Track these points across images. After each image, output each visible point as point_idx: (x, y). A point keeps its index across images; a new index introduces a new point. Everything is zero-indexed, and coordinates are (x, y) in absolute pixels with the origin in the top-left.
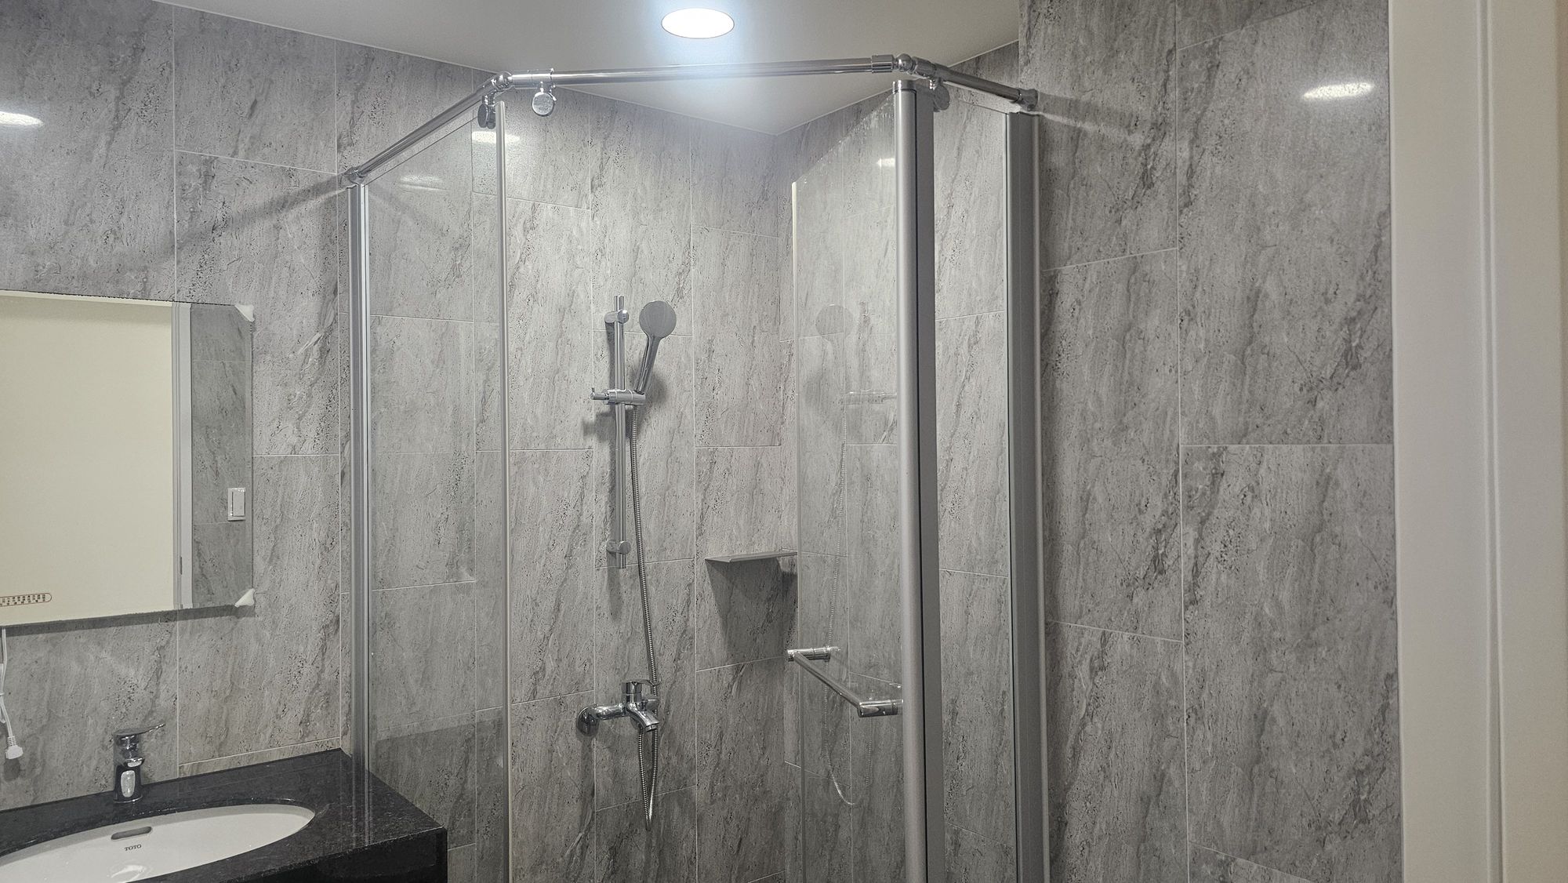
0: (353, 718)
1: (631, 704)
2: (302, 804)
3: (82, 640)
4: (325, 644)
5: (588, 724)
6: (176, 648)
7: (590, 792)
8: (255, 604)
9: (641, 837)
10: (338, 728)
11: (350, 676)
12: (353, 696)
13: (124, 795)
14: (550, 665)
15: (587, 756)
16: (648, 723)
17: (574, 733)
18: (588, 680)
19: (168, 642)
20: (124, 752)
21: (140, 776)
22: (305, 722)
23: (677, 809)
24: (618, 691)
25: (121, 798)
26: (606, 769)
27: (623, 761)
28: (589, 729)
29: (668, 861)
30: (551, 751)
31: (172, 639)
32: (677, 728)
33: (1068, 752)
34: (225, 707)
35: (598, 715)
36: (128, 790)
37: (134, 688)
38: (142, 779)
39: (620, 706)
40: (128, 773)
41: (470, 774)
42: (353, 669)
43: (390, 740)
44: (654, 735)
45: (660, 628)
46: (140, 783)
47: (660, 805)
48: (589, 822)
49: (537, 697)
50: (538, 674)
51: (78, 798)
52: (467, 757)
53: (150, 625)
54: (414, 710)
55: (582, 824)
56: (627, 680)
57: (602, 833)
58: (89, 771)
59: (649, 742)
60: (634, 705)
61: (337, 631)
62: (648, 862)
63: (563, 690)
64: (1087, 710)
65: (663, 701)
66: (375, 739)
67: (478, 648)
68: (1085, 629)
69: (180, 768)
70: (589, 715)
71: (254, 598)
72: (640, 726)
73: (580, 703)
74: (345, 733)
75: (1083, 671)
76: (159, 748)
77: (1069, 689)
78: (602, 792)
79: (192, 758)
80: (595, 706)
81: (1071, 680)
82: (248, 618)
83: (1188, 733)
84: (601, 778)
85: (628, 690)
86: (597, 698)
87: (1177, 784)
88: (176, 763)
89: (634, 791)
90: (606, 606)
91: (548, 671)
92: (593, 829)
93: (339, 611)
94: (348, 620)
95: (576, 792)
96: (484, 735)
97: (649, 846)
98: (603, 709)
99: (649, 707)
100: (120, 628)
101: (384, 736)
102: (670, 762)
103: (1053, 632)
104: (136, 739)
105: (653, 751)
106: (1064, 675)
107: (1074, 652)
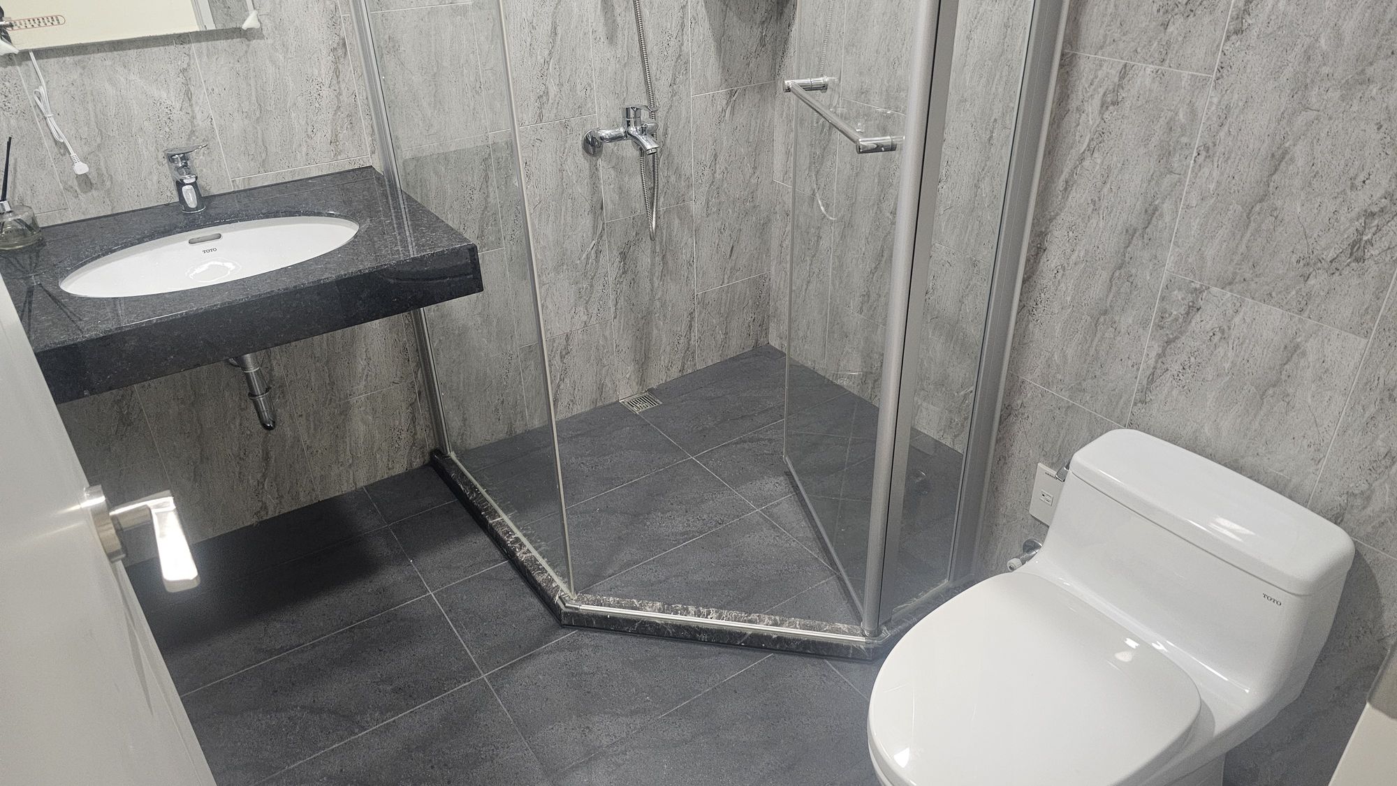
0: (378, 139)
1: (632, 129)
2: (346, 217)
3: (108, 63)
4: (337, 66)
5: (592, 145)
6: (198, 71)
7: (599, 206)
8: (261, 26)
9: (647, 245)
10: (366, 148)
11: (367, 98)
12: (374, 119)
13: (189, 206)
14: (553, 90)
15: (594, 174)
16: (649, 147)
17: (581, 153)
18: (590, 104)
19: (189, 65)
20: (178, 169)
21: (198, 190)
22: (334, 141)
23: (677, 221)
24: (619, 116)
25: (187, 208)
26: (612, 186)
27: (626, 179)
28: (594, 151)
29: (670, 263)
30: (561, 171)
31: (192, 61)
32: (675, 151)
33: (1060, 184)
34: (258, 128)
35: (602, 138)
36: (191, 200)
37: (170, 108)
38: (202, 192)
39: (622, 130)
40: (187, 187)
41: (491, 189)
42: (369, 92)
43: (415, 159)
44: (654, 157)
45: (656, 52)
46: (200, 195)
47: (662, 217)
48: (600, 232)
49: (543, 121)
50: (542, 97)
51: (150, 208)
52: (487, 175)
53: (167, 47)
54: (432, 131)
55: (594, 233)
56: (627, 105)
57: (612, 241)
58: (153, 184)
59: (650, 163)
60: (635, 129)
61: (345, 54)
62: (653, 264)
63: (568, 114)
64: (1088, 146)
65: (661, 125)
66: (402, 157)
67: (483, 72)
68: (1105, 61)
69: (233, 181)
70: (593, 138)
71: (259, 20)
72: (641, 149)
73: (584, 125)
74: (373, 152)
75: (1093, 107)
76: (209, 164)
77: (1075, 124)
78: (610, 206)
79: (241, 174)
80: (598, 129)
81: (1078, 114)
82: (259, 41)
83: (1193, 171)
84: (608, 194)
85: (629, 115)
86: (600, 123)
87: (1167, 218)
88: (227, 177)
89: (639, 205)
90: (601, 31)
91: (552, 95)
92: (605, 237)
93: (343, 34)
94: (354, 42)
95: (587, 206)
96: (499, 155)
97: (654, 252)
98: (606, 133)
99: (648, 130)
100: (139, 50)
101: (408, 155)
102: (670, 180)
103: (1068, 63)
104: (185, 158)
105: (654, 171)
106: (1071, 109)
107: (1087, 86)
